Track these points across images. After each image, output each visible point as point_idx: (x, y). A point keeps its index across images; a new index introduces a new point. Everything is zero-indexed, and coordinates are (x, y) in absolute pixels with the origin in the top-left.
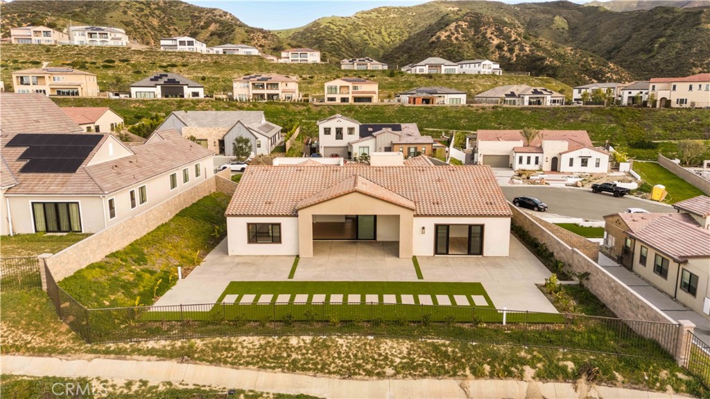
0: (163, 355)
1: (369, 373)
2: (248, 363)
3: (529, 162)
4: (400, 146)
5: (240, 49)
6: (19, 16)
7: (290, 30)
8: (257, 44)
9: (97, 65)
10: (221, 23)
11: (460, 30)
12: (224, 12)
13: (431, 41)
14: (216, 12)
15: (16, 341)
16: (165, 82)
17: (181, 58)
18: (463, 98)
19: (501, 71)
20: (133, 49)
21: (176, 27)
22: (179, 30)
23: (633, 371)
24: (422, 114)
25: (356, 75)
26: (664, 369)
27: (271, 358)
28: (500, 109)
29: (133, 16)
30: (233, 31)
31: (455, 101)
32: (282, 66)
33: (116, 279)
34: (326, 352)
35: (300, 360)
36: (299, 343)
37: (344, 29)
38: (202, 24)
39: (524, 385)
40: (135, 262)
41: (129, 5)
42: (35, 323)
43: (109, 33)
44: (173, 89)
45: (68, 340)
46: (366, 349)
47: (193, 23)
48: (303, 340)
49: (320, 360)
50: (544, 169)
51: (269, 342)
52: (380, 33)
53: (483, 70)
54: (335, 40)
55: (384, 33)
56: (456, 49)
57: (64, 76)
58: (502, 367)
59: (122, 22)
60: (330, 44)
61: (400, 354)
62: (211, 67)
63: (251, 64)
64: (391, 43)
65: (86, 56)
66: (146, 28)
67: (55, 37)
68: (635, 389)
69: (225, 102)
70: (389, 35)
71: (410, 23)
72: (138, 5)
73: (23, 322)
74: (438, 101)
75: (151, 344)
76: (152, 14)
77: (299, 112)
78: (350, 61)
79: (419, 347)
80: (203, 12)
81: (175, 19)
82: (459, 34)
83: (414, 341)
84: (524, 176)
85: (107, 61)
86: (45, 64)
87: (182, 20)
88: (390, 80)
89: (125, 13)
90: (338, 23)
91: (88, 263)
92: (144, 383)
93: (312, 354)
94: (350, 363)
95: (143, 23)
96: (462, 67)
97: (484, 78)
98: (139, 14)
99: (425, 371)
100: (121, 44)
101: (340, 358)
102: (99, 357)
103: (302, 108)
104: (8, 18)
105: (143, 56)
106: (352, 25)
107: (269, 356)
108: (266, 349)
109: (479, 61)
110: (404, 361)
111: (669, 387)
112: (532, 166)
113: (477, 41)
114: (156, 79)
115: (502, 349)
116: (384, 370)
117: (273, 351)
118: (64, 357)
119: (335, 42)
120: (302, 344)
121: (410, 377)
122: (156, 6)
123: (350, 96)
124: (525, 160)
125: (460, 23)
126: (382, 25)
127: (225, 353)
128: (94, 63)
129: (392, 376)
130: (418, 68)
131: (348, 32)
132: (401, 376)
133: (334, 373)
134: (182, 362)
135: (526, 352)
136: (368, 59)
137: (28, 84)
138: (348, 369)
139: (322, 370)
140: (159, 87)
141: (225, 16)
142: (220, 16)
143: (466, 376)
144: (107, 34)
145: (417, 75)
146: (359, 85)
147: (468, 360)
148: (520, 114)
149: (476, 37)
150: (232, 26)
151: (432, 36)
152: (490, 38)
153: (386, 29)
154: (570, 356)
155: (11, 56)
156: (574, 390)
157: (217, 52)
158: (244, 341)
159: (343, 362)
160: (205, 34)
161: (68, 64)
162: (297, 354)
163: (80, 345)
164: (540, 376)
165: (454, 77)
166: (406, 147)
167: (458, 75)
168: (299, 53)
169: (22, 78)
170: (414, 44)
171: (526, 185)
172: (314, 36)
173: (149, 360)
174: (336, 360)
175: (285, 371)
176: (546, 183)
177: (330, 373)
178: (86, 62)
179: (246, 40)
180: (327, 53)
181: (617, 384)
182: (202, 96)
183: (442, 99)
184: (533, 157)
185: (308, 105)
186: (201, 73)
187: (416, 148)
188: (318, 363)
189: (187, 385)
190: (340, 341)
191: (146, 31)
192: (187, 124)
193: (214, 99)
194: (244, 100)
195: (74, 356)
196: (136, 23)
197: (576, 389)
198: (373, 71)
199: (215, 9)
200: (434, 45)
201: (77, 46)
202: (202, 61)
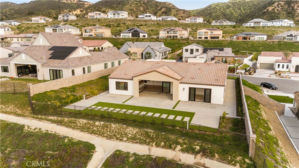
0: (53, 122)
1: (117, 139)
2: (78, 129)
3: (283, 67)
4: (218, 58)
5: (168, 18)
6: (94, 8)
7: (198, 9)
8: (180, 16)
9: (115, 26)
10: (166, 8)
11: (280, 6)
12: (169, 3)
13: (263, 12)
14: (166, 3)
15: (14, 111)
16: (133, 31)
17: (145, 22)
18: (265, 37)
19: (294, 25)
20: (128, 19)
21: (149, 11)
22: (150, 12)
23: (224, 155)
24: (240, 44)
25: (217, 27)
26: (240, 156)
27: (87, 128)
28: (282, 43)
29: (134, 7)
30: (171, 11)
31: (261, 38)
32: (184, 24)
33: (58, 96)
34: (106, 129)
35: (96, 130)
36: (99, 124)
37: (222, 8)
38: (159, 8)
39: (174, 153)
40: (70, 91)
41: (133, 3)
42: (22, 106)
43: (120, 13)
44: (136, 34)
45: (28, 113)
46: (120, 130)
47: (156, 9)
48: (100, 123)
49: (103, 131)
50: (291, 71)
51: (89, 122)
52: (240, 9)
53: (283, 24)
54: (217, 13)
55: (242, 9)
56: (276, 15)
57: (99, 29)
58: (169, 144)
59: (129, 9)
60: (215, 15)
61: (132, 133)
62: (156, 25)
63: (172, 24)
64: (245, 13)
65: (111, 22)
66: (138, 11)
67: (103, 16)
68: (222, 162)
69: (154, 39)
70: (244, 10)
71: (255, 4)
72: (136, 3)
73: (19, 105)
74: (252, 39)
75: (52, 118)
76: (141, 6)
77: (184, 43)
78: (215, 22)
79: (140, 132)
80: (161, 4)
81: (149, 7)
82: (279, 8)
83: (140, 129)
84: (278, 74)
85: (118, 24)
86: (97, 25)
87: (151, 7)
88: (233, 29)
89: (131, 6)
90: (220, 6)
91: (50, 90)
92: (40, 129)
93: (101, 129)
94: (112, 134)
95: (137, 9)
96: (273, 23)
97: (283, 28)
98: (136, 6)
99: (138, 141)
100: (124, 17)
101: (110, 132)
102: (34, 119)
103: (185, 41)
104: (90, 9)
105: (131, 22)
106: (227, 6)
107: (86, 127)
108: (86, 125)
109: (282, 20)
110: (132, 136)
111: (238, 165)
112: (285, 69)
113: (289, 11)
114: (130, 30)
115: (173, 137)
116: (123, 138)
117: (88, 126)
118: (24, 118)
119: (217, 14)
120: (99, 125)
121: (131, 142)
122: (143, 2)
123: (209, 36)
124: (281, 66)
125: (280, 2)
126: (241, 5)
127: (72, 124)
128: (113, 25)
129: (125, 141)
130: (248, 24)
131: (224, 9)
132: (128, 141)
133: (105, 137)
134: (58, 125)
135: (182, 140)
136: (224, 21)
137: (87, 32)
138: (111, 136)
139: (101, 135)
140: (131, 33)
141: (170, 5)
142: (168, 5)
143: (152, 145)
144: (119, 14)
145: (247, 27)
146: (213, 32)
147: (157, 140)
148: (293, 45)
149: (288, 9)
150: (171, 9)
151: (265, 9)
152: (296, 9)
153: (243, 7)
154: (200, 144)
155: (87, 23)
156: (194, 158)
157: (160, 19)
158: (81, 121)
159: (110, 133)
160: (160, 13)
161: (105, 26)
162: (96, 128)
163: (31, 115)
164: (182, 151)
165: (266, 28)
166: (221, 58)
167: (268, 27)
168: (193, 19)
169: (86, 30)
170: (255, 13)
171: (277, 78)
172: (208, 12)
173: (48, 123)
174: (108, 132)
175: (89, 133)
176: (289, 78)
177: (104, 136)
178: (111, 25)
179: (176, 14)
180: (210, 19)
181: (215, 159)
182: (146, 37)
183: (253, 38)
184: (285, 65)
185: (188, 40)
186: (152, 28)
187: (226, 59)
188: (101, 132)
189: (53, 132)
190: (113, 125)
191: (138, 12)
192: (131, 47)
193: (150, 38)
194: (162, 38)
195: (27, 118)
196: (134, 10)
197: (195, 158)
198: (226, 26)
199: (166, 2)
200: (265, 13)
201: (109, 19)
202: (153, 23)
